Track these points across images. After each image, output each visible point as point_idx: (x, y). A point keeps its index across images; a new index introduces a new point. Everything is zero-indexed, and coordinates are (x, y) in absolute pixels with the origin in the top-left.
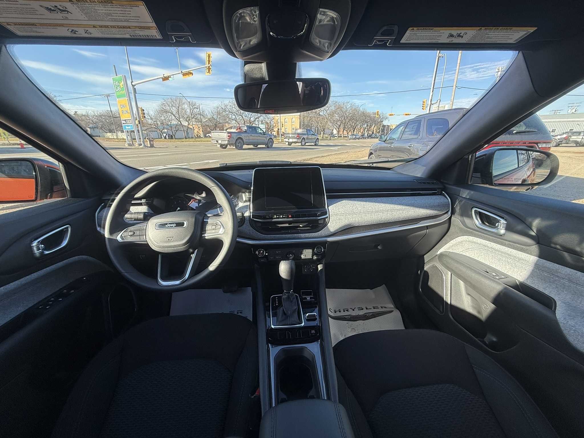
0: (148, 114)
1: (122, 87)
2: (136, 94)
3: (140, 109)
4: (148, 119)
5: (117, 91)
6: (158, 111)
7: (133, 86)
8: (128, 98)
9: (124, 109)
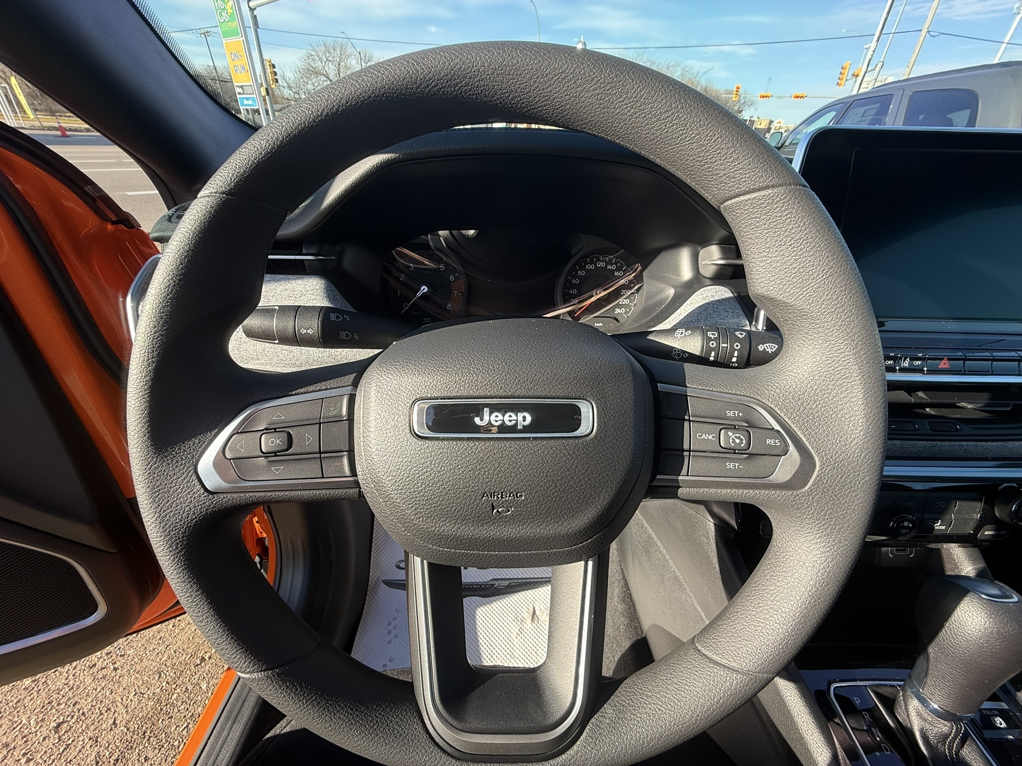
0: (283, 77)
1: (232, 12)
2: (258, 29)
3: (268, 64)
4: (283, 87)
5: (222, 21)
6: (301, 70)
7: (252, 10)
8: (244, 38)
9: (237, 63)
